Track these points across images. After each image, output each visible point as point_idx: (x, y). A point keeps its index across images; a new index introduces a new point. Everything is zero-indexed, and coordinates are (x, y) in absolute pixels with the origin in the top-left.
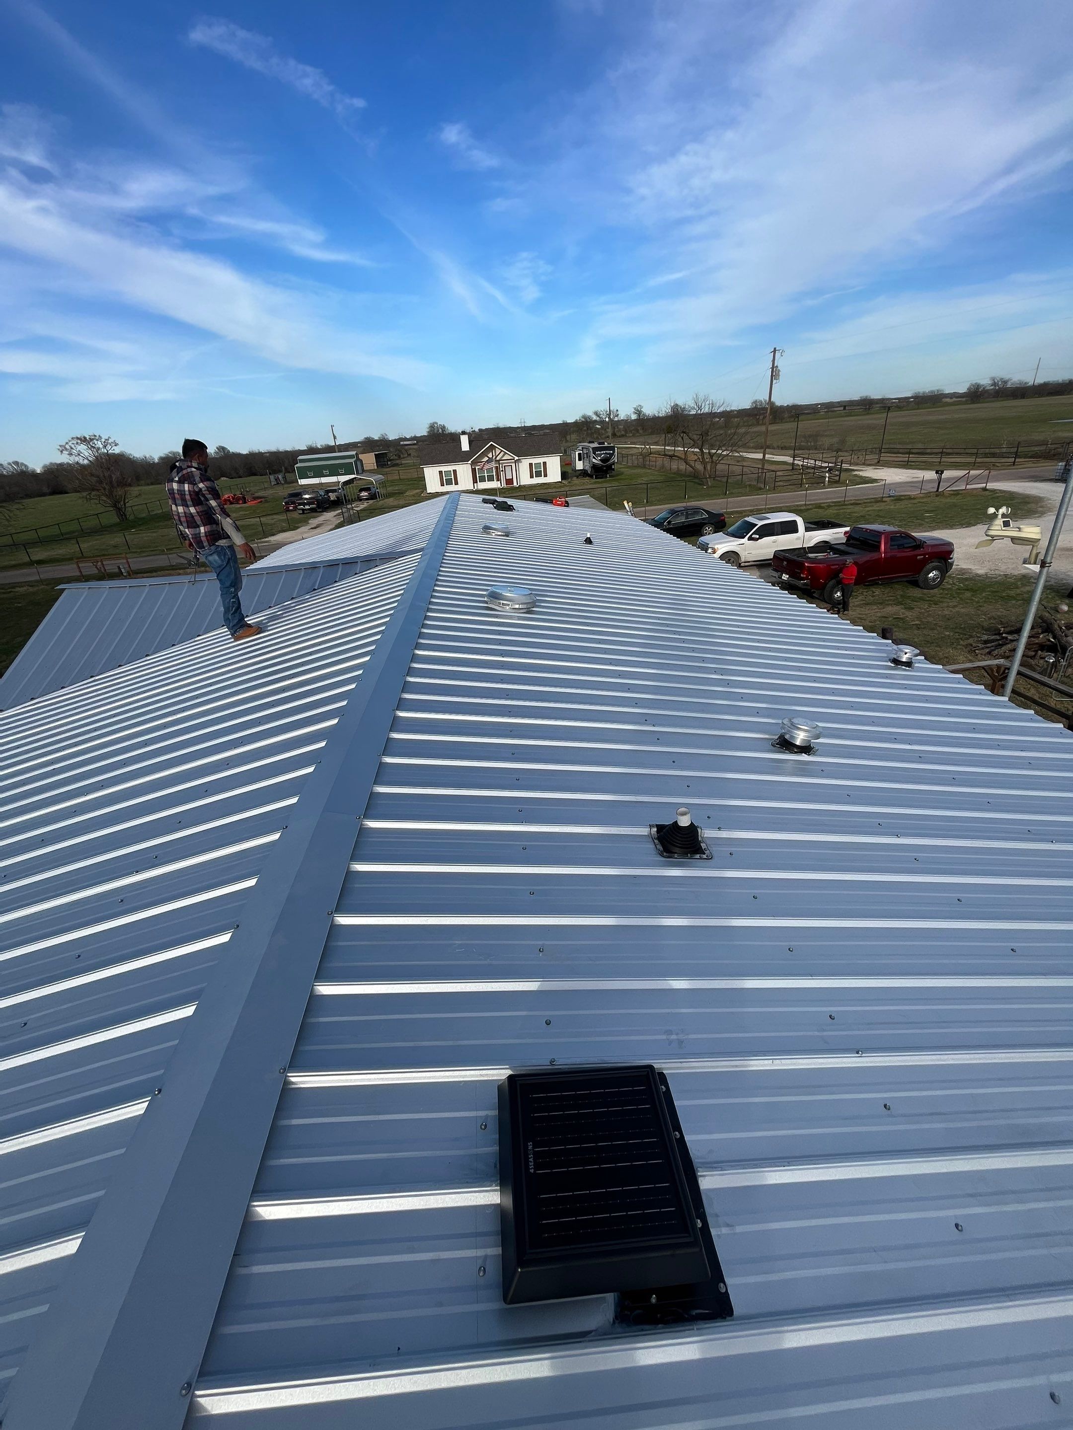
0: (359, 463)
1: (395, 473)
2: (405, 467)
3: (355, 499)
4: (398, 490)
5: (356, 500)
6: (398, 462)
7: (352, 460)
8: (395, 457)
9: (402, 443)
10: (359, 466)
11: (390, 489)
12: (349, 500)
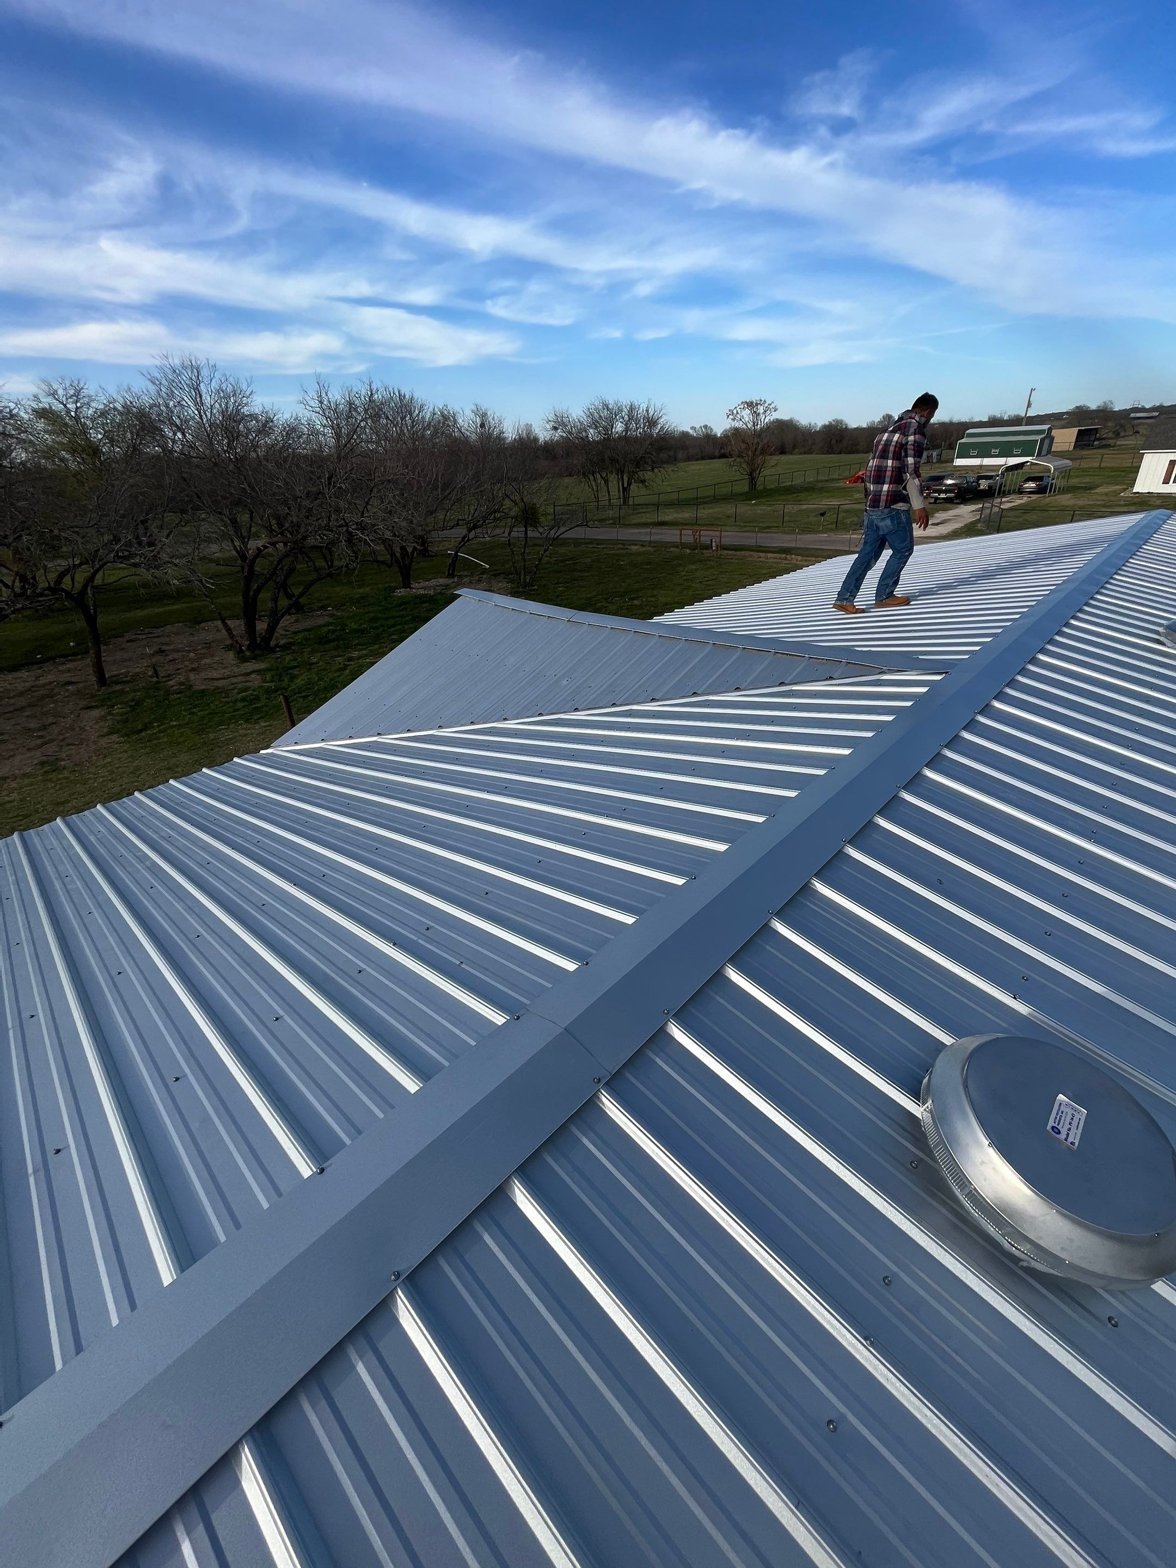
0: (1047, 442)
1: (1097, 458)
2: (1117, 450)
3: (1014, 490)
4: (1087, 483)
5: (1014, 492)
6: (1111, 442)
7: (1039, 438)
8: (1111, 435)
9: (1132, 415)
10: (1045, 447)
11: (1074, 481)
12: (1004, 491)
